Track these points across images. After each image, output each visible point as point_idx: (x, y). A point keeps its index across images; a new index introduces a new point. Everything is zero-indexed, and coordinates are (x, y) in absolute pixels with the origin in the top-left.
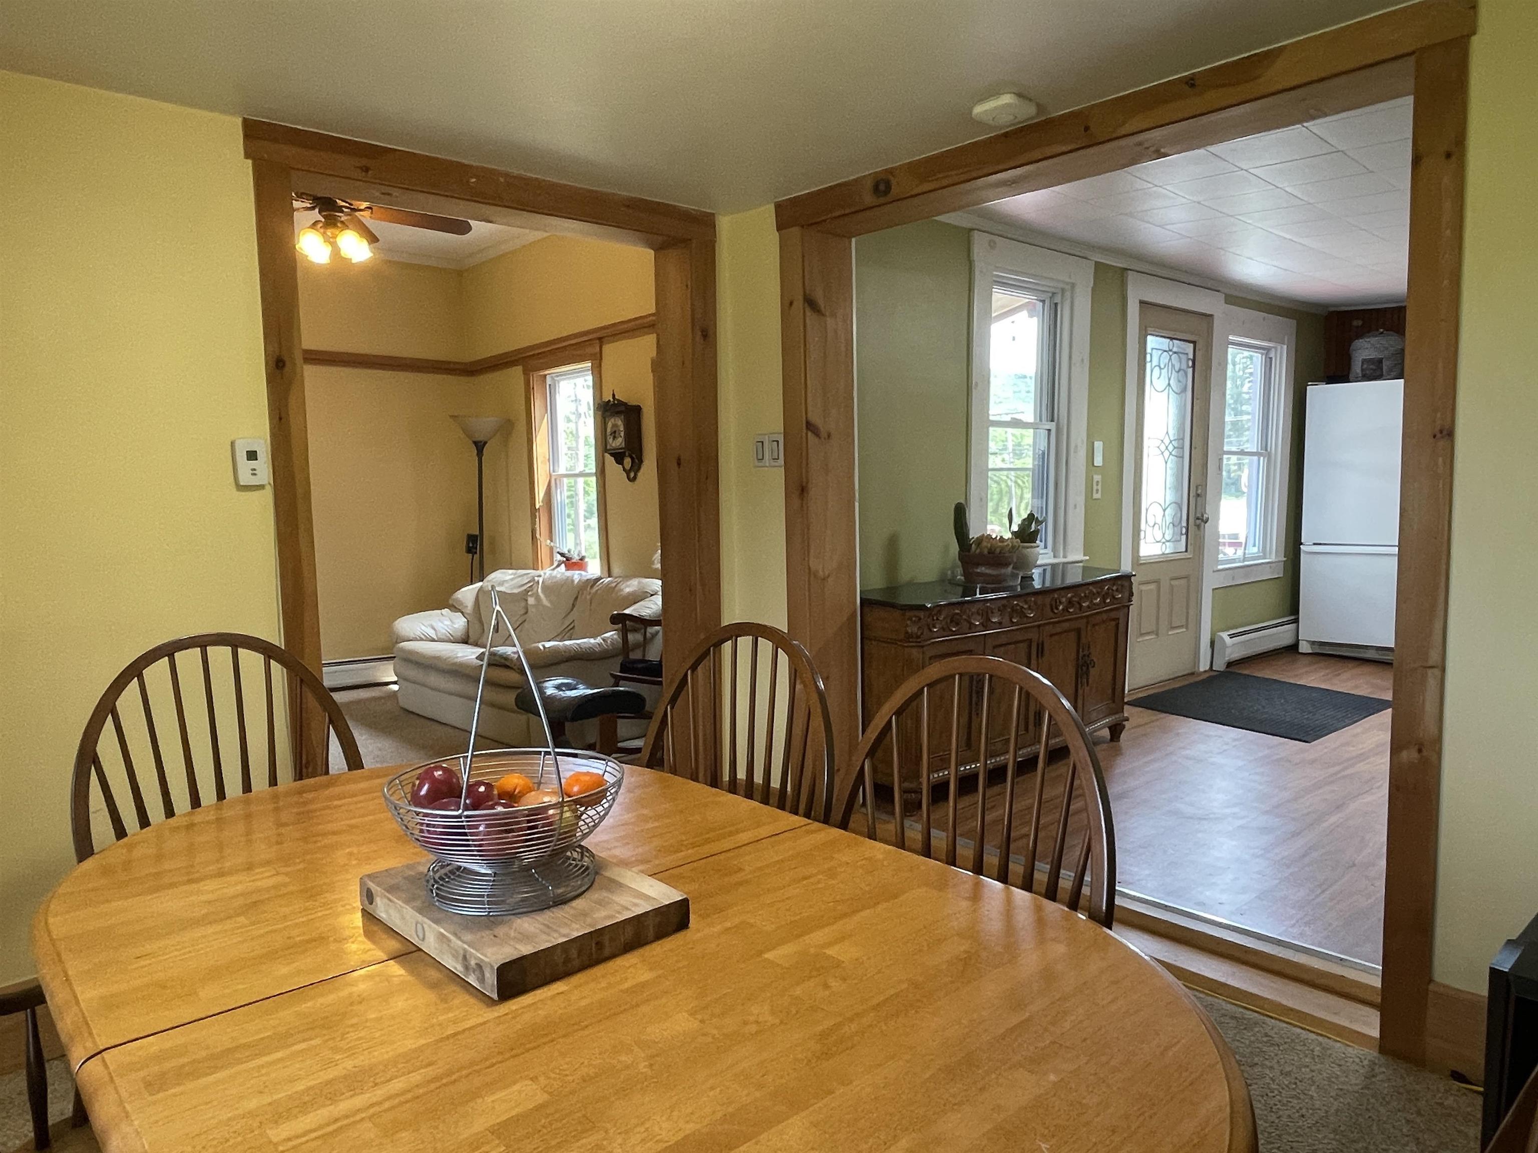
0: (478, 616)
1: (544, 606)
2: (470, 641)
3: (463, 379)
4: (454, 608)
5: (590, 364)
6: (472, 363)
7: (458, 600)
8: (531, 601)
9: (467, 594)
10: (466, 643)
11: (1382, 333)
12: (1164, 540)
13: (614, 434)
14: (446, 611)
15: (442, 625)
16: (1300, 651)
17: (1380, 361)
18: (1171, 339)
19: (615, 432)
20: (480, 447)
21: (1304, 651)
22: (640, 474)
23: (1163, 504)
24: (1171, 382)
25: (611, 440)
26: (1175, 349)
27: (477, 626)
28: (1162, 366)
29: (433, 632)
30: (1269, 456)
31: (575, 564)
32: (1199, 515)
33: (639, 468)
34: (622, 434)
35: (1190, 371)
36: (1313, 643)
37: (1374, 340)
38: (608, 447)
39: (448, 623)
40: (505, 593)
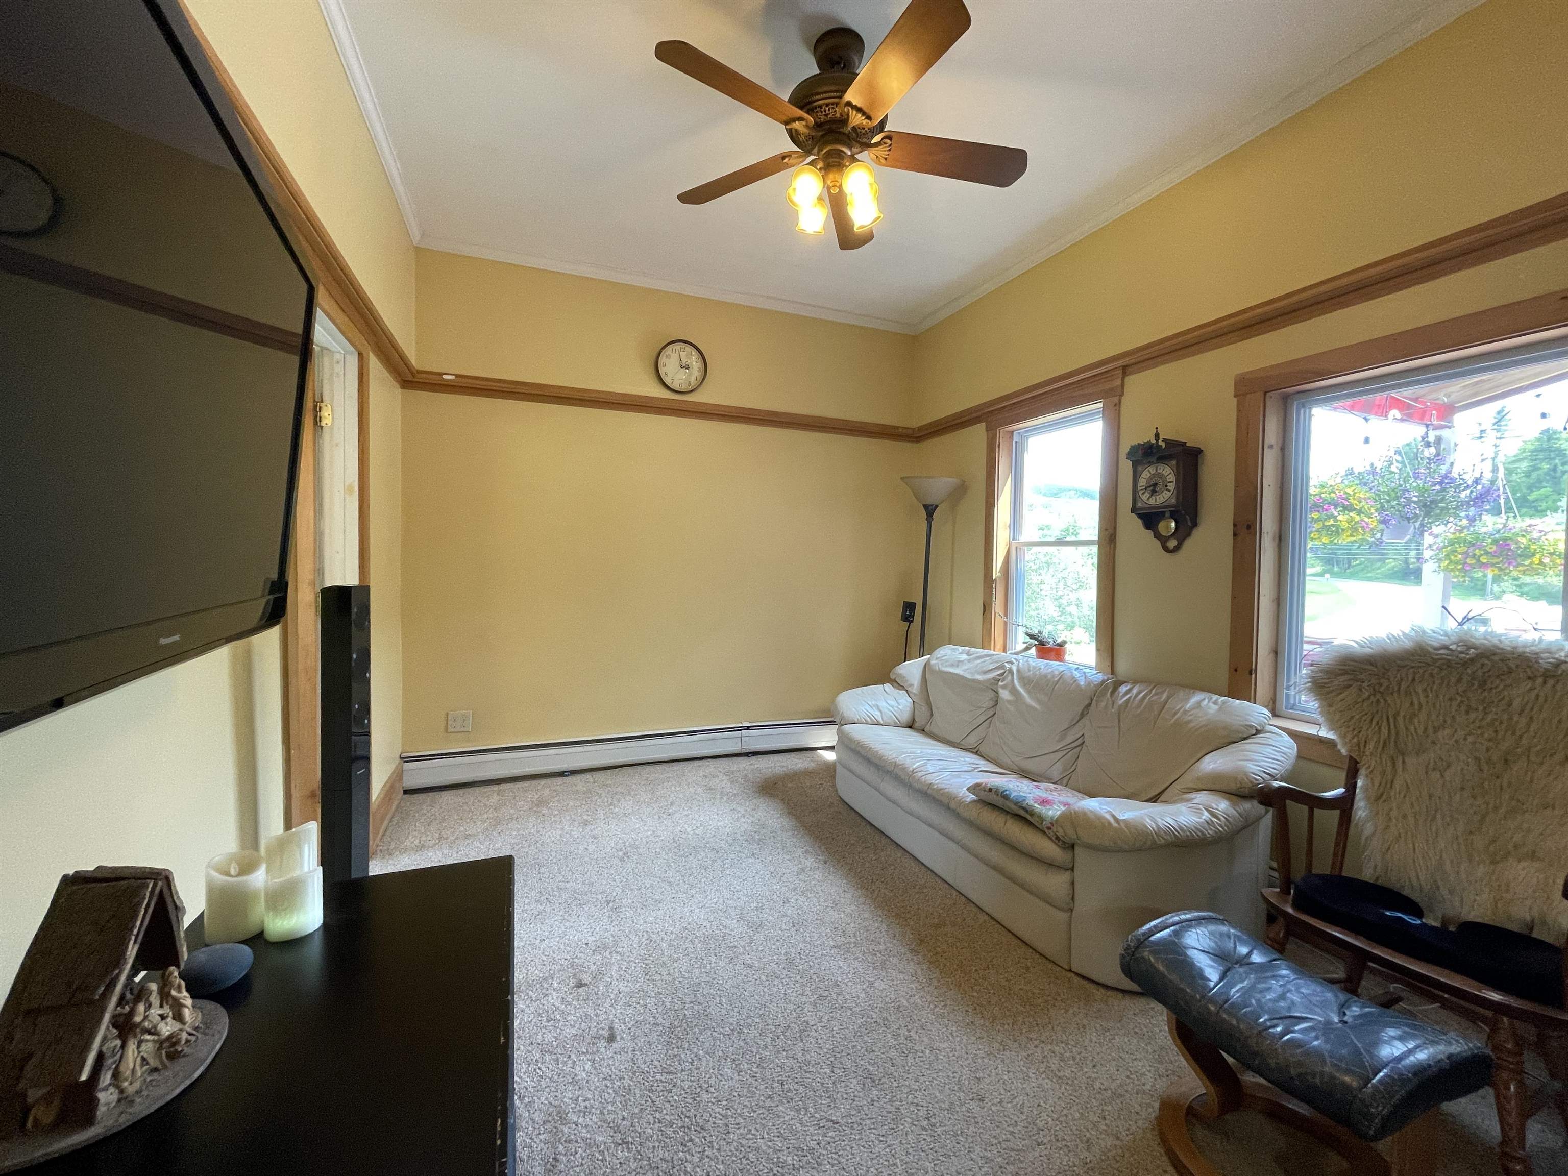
0: (925, 698)
1: (1029, 707)
2: (917, 725)
3: (907, 445)
4: (898, 684)
5: (1101, 405)
6: (920, 429)
7: (900, 676)
8: (1005, 694)
9: (911, 669)
10: (910, 727)
13: (1153, 489)
14: (888, 686)
15: (885, 704)
19: (1155, 485)
20: (930, 510)
22: (1188, 544)
25: (1145, 497)
27: (924, 709)
29: (878, 713)
31: (1051, 650)
33: (1188, 535)
34: (1172, 487)
38: (1139, 505)
39: (893, 703)
40: (963, 677)
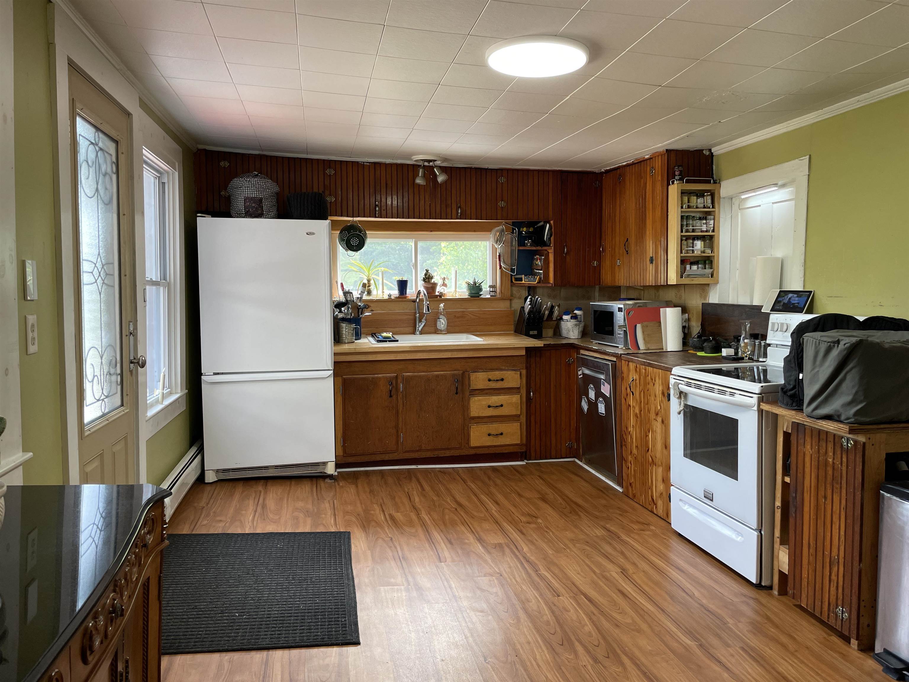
11: (257, 175)
12: (103, 397)
16: (206, 481)
17: (261, 200)
18: (97, 129)
21: (211, 481)
23: (100, 350)
24: (99, 187)
26: (101, 144)
28: (90, 164)
30: (169, 285)
32: (132, 358)
35: (114, 177)
36: (217, 471)
37: (254, 180)
